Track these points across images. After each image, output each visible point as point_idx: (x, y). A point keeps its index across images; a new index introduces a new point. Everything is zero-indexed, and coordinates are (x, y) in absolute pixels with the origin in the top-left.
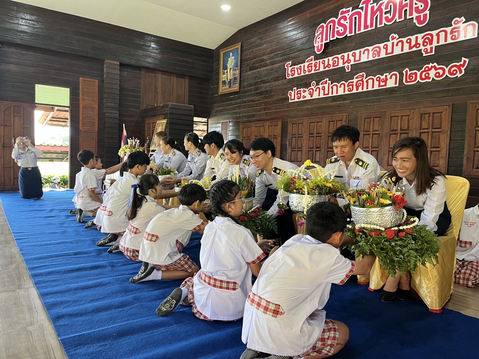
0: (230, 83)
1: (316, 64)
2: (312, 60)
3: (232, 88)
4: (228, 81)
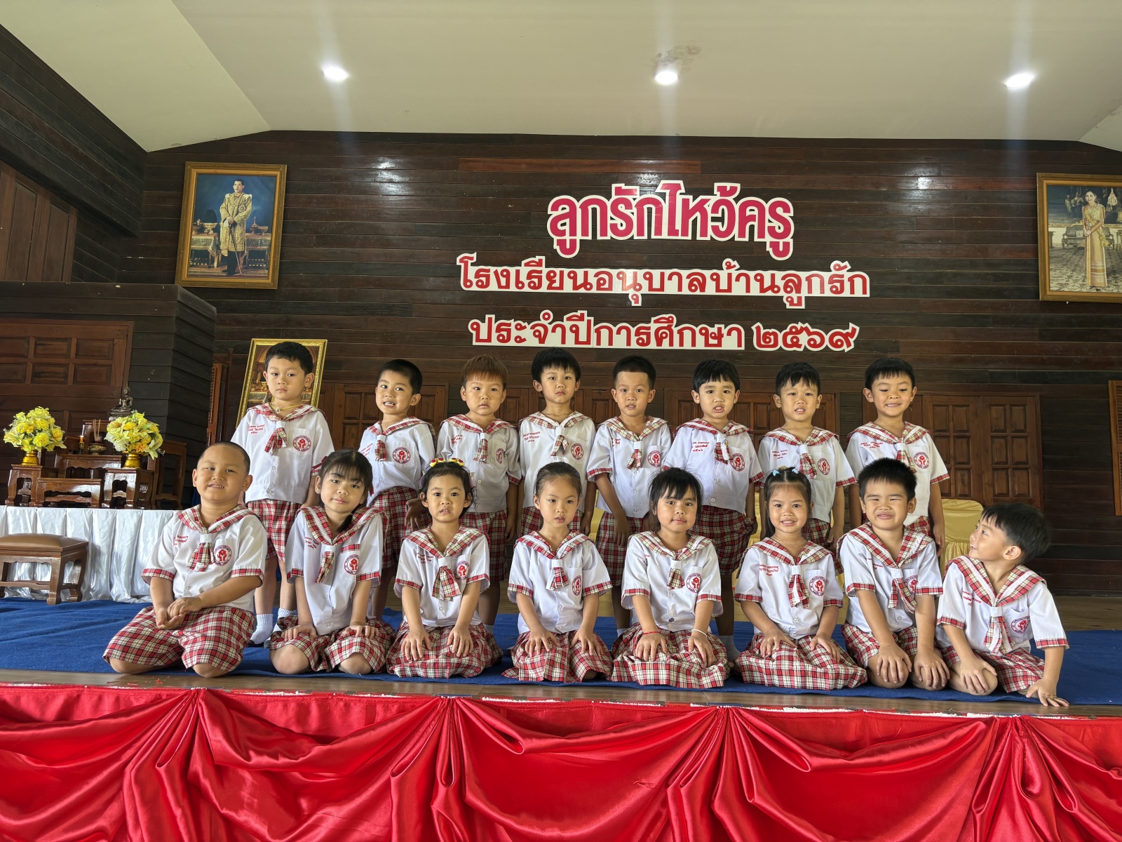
0: (230, 261)
1: (552, 275)
2: (541, 266)
3: (240, 276)
4: (223, 256)
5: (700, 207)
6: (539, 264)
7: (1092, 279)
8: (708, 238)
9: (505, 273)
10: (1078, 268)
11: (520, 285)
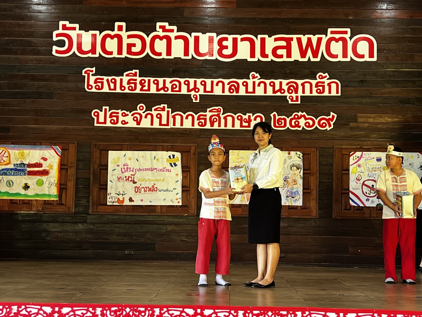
1: (143, 82)
2: (136, 76)
6: (135, 75)
9: (113, 81)
11: (123, 88)
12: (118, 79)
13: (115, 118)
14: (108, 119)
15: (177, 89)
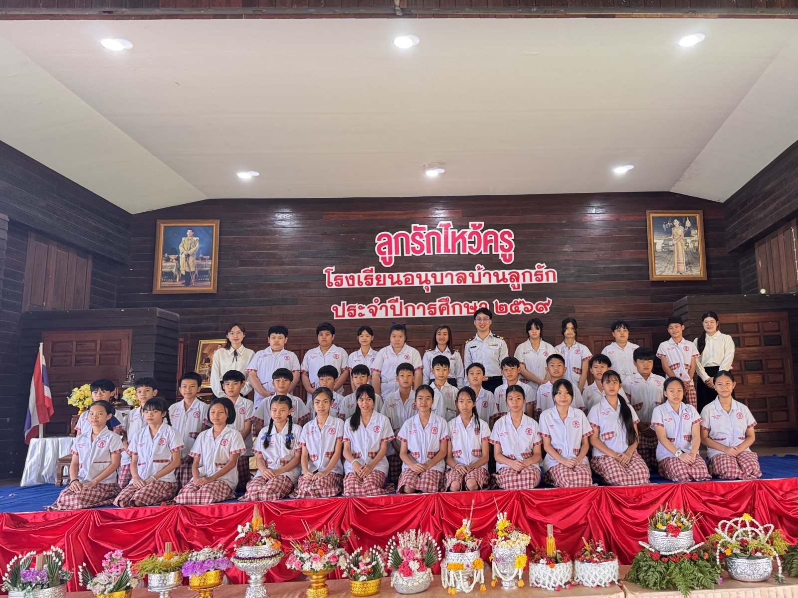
0: (187, 278)
1: (379, 277)
3: (193, 286)
4: (182, 275)
5: (462, 236)
6: (371, 271)
7: (678, 268)
8: (467, 253)
9: (351, 277)
10: (670, 262)
11: (361, 284)
12: (356, 275)
13: (352, 312)
14: (346, 313)
15: (410, 282)
